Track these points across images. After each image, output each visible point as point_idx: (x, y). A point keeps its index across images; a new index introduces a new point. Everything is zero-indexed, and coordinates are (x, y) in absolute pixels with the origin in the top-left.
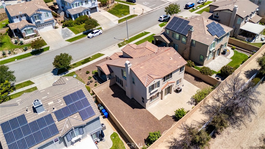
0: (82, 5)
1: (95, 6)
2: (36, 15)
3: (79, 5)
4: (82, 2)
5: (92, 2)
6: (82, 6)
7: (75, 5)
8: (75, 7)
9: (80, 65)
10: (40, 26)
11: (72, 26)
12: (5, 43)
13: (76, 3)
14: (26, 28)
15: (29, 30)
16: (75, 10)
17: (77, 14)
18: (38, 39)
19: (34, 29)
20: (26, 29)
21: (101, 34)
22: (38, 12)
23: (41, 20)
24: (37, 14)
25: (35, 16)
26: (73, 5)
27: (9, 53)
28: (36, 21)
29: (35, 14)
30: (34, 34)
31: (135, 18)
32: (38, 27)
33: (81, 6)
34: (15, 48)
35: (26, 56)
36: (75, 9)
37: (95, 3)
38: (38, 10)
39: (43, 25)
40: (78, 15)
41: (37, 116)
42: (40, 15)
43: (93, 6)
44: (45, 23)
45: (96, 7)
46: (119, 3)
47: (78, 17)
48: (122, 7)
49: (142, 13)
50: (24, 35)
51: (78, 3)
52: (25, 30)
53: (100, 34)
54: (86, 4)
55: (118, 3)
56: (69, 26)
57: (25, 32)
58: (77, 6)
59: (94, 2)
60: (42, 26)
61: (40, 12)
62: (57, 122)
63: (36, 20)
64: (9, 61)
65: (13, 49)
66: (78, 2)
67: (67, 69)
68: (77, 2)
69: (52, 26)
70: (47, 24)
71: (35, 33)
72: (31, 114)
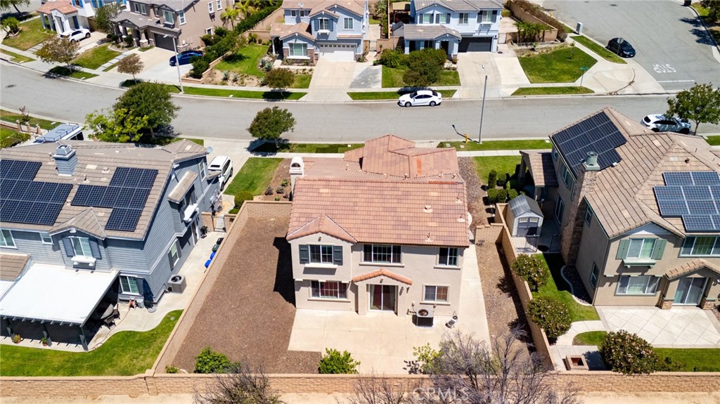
0: (448, 21)
1: (490, 34)
2: (324, 18)
3: (438, 21)
4: (449, 14)
5: (483, 23)
6: (447, 26)
7: (426, 19)
8: (426, 24)
9: (310, 151)
10: (326, 46)
11: (392, 67)
12: (247, 60)
13: (431, 12)
14: (294, 40)
15: (299, 46)
16: (420, 31)
17: (422, 40)
18: (304, 70)
19: (310, 47)
20: (292, 41)
21: (436, 105)
22: (332, 12)
23: (332, 31)
24: (326, 15)
25: (322, 20)
26: (421, 15)
27: (235, 80)
28: (321, 31)
29: (321, 15)
30: (306, 58)
31: (578, 96)
32: (322, 46)
33: (443, 22)
34: (251, 74)
35: (253, 95)
36: (422, 28)
37: (489, 25)
38: (332, 8)
39: (335, 46)
40: (423, 44)
41: (55, 176)
42: (335, 19)
43: (483, 34)
44: (339, 40)
45: (491, 38)
46: (578, 45)
47: (422, 48)
48: (570, 58)
49: (616, 92)
50: (284, 54)
51: (438, 15)
52: (291, 45)
53: (433, 104)
54: (461, 22)
55: (573, 45)
56: (386, 65)
57: (289, 47)
58: (431, 21)
59: (490, 23)
60: (331, 46)
61: (336, 12)
62: (69, 204)
63: (322, 28)
64: (221, 93)
65: (246, 75)
66: (438, 13)
67: (278, 149)
68: (436, 12)
69: (353, 52)
70: (344, 46)
71: (309, 58)
72: (51, 168)
